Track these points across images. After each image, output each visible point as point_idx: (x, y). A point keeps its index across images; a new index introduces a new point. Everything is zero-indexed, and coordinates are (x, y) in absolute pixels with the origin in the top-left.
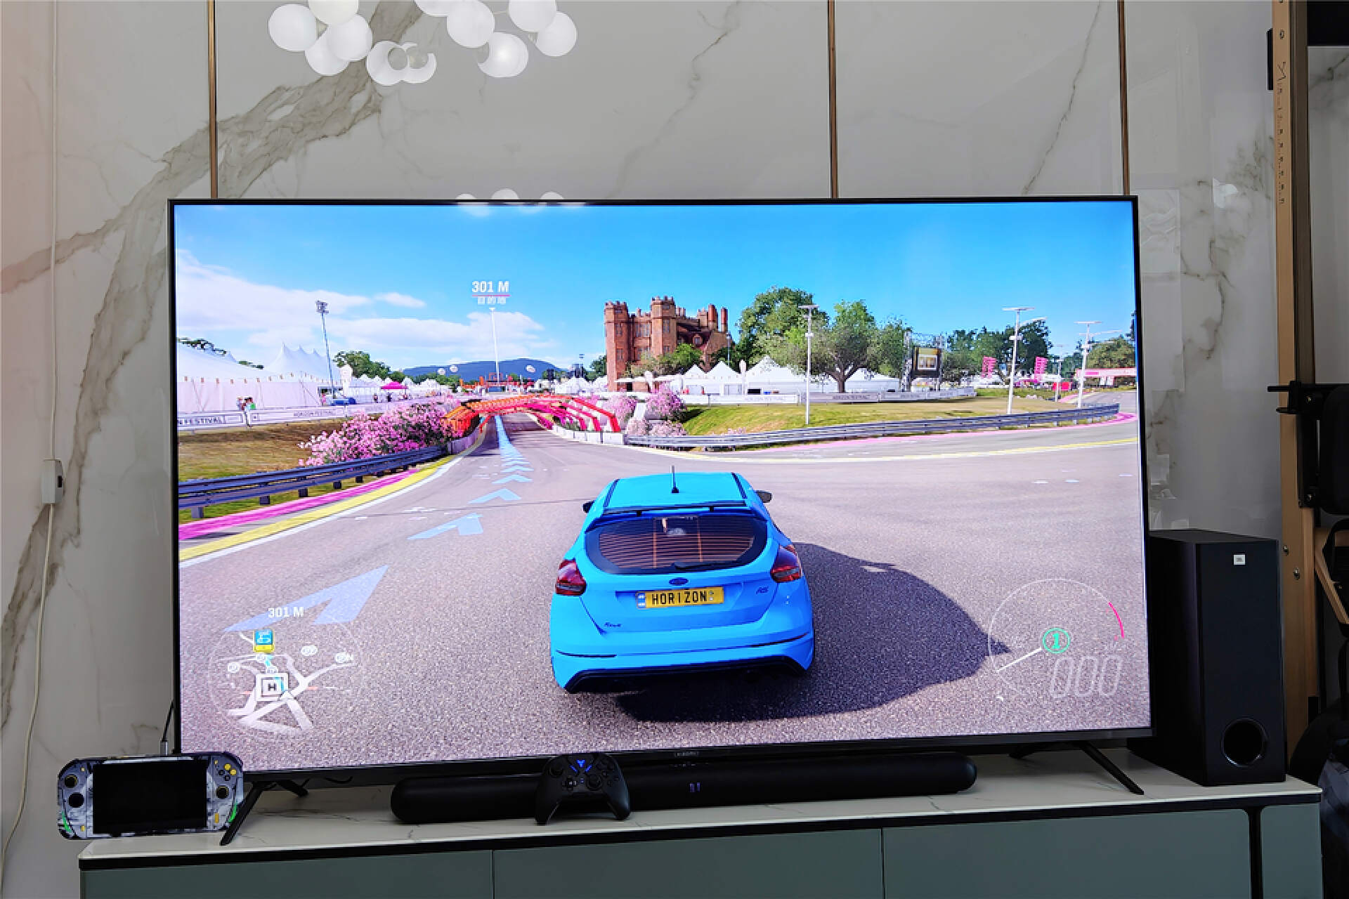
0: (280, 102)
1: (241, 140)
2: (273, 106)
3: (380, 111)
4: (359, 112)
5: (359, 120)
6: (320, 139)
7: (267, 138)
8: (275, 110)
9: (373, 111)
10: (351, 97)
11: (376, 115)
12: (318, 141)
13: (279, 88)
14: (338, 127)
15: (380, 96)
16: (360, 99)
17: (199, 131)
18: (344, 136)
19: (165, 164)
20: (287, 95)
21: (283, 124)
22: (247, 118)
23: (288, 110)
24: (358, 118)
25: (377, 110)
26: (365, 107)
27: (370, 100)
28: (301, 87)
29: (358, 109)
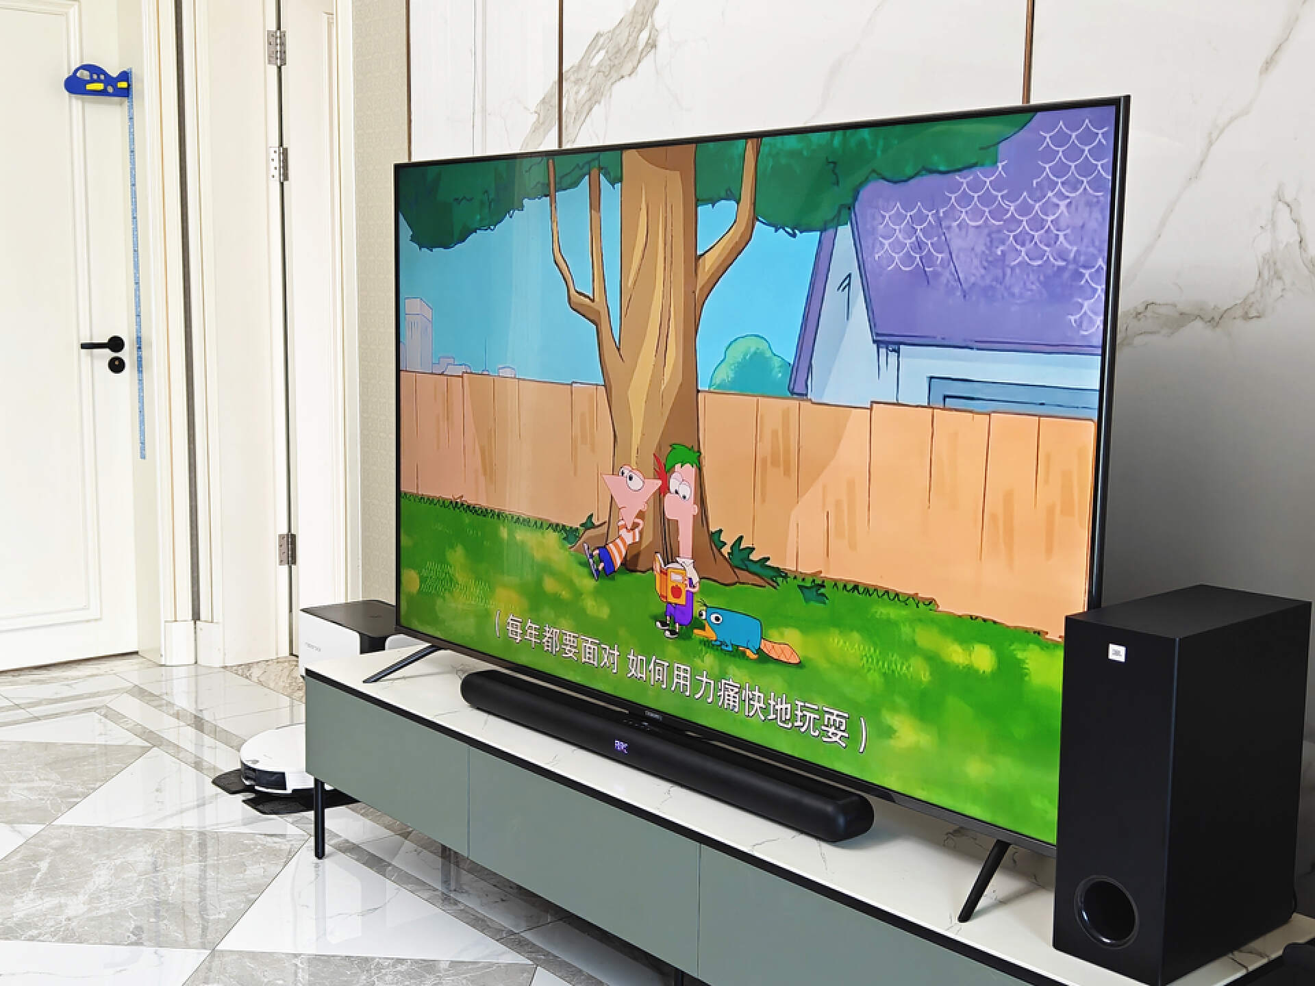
0: (597, 48)
1: (576, 88)
2: (594, 53)
4: (643, 49)
5: (643, 58)
6: (619, 80)
7: (590, 83)
8: (594, 56)
10: (638, 35)
11: (653, 50)
12: (618, 83)
13: (597, 35)
14: (630, 66)
15: (656, 30)
16: (644, 36)
17: (554, 82)
18: (633, 75)
19: (537, 115)
20: (601, 40)
21: (599, 69)
22: (579, 67)
24: (642, 56)
25: (654, 46)
26: (647, 43)
27: (650, 36)
28: (610, 30)
29: (643, 46)
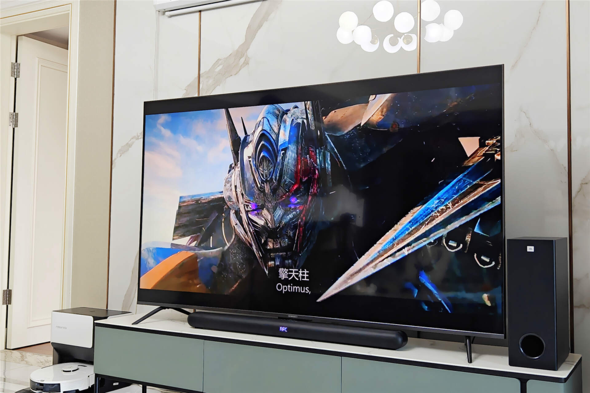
0: (218, 65)
2: (217, 66)
3: (248, 64)
4: (242, 65)
6: (230, 77)
8: (217, 67)
9: (246, 64)
10: (240, 60)
11: (247, 65)
13: (218, 59)
15: (249, 58)
16: (243, 60)
17: (195, 78)
19: (185, 91)
20: (220, 62)
22: (209, 72)
23: (221, 67)
24: (242, 67)
26: (244, 63)
27: (245, 60)
28: (225, 58)
29: (242, 64)
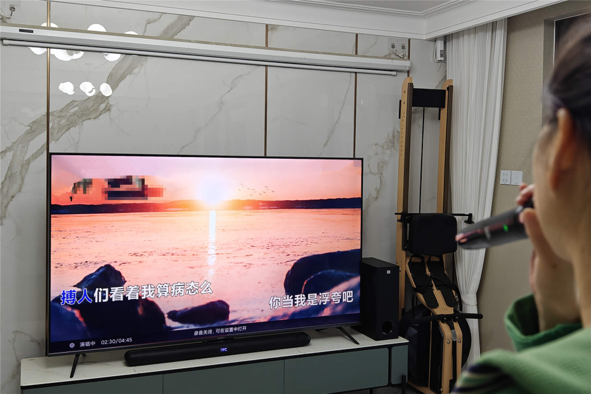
0: (73, 106)
1: (58, 119)
3: (110, 111)
6: (88, 120)
7: (68, 119)
9: (108, 110)
11: (108, 112)
12: (87, 121)
13: (73, 101)
14: (94, 115)
15: (111, 105)
16: (103, 106)
17: (43, 115)
18: (97, 119)
19: (29, 127)
20: (76, 103)
21: (74, 114)
22: (61, 111)
23: (76, 109)
24: (102, 113)
29: (102, 109)
